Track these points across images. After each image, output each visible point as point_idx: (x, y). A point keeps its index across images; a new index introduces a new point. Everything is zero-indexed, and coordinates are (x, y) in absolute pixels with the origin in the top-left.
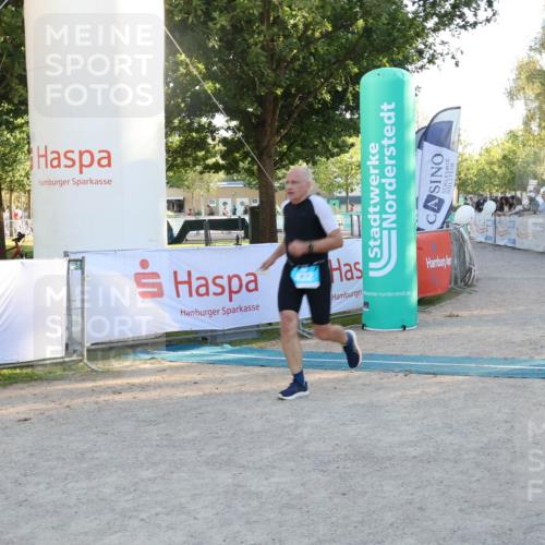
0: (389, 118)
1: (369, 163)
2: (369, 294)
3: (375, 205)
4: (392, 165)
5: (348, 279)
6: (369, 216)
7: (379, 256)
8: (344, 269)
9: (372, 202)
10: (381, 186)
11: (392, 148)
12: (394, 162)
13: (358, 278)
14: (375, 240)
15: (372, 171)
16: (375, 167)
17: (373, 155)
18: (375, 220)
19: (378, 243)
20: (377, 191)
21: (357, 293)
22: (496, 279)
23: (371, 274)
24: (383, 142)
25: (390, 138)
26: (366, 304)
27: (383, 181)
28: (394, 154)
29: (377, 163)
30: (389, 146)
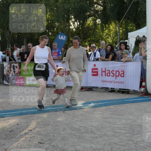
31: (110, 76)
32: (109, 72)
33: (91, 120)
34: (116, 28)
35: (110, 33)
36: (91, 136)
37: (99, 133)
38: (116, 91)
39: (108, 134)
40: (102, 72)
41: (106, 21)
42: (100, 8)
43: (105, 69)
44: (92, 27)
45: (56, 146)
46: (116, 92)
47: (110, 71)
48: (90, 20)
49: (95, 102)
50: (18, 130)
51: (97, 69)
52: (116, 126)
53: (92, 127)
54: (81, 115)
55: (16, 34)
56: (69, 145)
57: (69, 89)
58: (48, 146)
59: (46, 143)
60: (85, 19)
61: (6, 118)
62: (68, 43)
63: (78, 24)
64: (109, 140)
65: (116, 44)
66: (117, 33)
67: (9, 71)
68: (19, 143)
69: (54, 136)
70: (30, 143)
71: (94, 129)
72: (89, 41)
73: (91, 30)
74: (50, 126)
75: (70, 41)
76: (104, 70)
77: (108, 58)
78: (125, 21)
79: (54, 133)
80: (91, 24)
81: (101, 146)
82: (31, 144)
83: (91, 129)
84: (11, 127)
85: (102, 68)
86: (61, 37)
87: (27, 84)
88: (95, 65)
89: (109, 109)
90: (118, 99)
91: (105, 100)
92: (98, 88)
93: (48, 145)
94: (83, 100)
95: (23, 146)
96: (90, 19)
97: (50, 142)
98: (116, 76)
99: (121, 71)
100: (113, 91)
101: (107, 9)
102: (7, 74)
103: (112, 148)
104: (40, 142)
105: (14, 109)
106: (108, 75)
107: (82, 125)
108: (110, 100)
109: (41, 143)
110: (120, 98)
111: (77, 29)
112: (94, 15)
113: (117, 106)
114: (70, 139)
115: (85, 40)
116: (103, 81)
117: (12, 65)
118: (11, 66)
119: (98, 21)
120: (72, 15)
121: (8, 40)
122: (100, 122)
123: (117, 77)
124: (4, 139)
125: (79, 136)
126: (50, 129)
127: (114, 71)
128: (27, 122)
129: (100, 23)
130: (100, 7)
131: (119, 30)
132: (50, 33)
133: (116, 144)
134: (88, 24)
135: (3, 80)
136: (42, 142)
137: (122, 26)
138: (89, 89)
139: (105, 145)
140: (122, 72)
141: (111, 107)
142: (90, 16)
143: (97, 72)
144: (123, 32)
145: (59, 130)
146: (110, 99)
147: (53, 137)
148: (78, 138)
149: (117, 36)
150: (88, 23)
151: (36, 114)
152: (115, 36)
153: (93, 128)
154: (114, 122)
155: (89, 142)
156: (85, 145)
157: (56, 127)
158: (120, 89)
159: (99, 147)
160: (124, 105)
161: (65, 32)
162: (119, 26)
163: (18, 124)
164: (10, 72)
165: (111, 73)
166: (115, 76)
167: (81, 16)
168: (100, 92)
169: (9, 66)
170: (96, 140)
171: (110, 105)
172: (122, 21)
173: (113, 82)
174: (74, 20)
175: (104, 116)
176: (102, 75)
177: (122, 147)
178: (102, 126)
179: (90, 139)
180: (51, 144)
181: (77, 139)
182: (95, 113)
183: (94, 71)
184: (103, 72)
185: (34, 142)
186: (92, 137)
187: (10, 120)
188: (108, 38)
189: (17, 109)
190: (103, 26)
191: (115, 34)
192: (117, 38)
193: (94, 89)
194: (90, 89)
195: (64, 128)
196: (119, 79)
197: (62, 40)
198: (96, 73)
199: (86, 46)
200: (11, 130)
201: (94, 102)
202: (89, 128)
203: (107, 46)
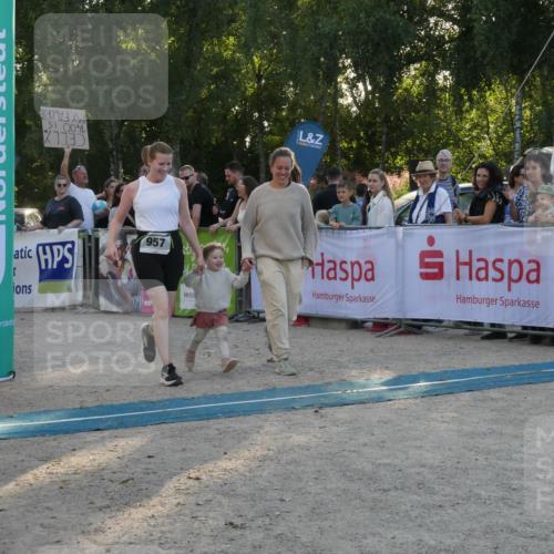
31: (486, 278)
32: (482, 264)
33: (419, 443)
34: (507, 103)
35: (485, 123)
36: (419, 502)
37: (448, 490)
38: (510, 335)
39: (483, 493)
40: (458, 263)
41: (472, 77)
42: (448, 28)
43: (470, 252)
44: (420, 101)
45: (289, 535)
46: (511, 339)
47: (486, 262)
48: (413, 73)
49: (432, 374)
50: (152, 477)
51: (439, 254)
52: (511, 465)
53: (422, 469)
54: (379, 422)
55: (145, 129)
56: (340, 533)
57: (334, 329)
58: (259, 536)
59: (253, 526)
60: (394, 69)
61: (106, 433)
62: (333, 161)
63: (369, 88)
64: (484, 515)
65: (510, 162)
66: (512, 119)
67: (120, 263)
68: (154, 526)
69: (282, 500)
70: (196, 525)
71: (430, 476)
72: (408, 152)
73: (417, 112)
74: (268, 462)
75: (339, 152)
76: (464, 257)
77: (481, 212)
78: (541, 76)
79: (281, 489)
80: (415, 90)
81: (456, 540)
82: (200, 528)
83: (418, 474)
84: (127, 466)
85: (457, 252)
86: (305, 137)
87: (185, 310)
88: (431, 241)
89: (484, 401)
90: (517, 364)
91: (468, 367)
92: (444, 324)
93: (262, 535)
94: (387, 368)
95: (169, 535)
96: (414, 69)
97: (267, 521)
98: (510, 280)
99: (530, 262)
100: (497, 333)
101: (475, 31)
102: (110, 273)
103: (497, 548)
104: (231, 524)
105: (136, 401)
106: (478, 276)
107: (386, 461)
108: (488, 369)
109: (235, 527)
110: (524, 363)
111: (365, 106)
112: (426, 53)
113: (516, 390)
114: (340, 511)
115: (393, 150)
116: (462, 299)
117: (129, 240)
118: (125, 244)
119: (443, 78)
120: (347, 58)
121: (113, 149)
122: (450, 449)
123: (513, 284)
124: (100, 510)
125: (374, 500)
126: (265, 474)
127: (501, 260)
128: (184, 446)
129: (448, 84)
130: (448, 25)
131: (521, 110)
132: (266, 124)
133: (513, 531)
134: (406, 90)
135: (97, 295)
136: (238, 521)
137: (531, 96)
138: (410, 329)
139: (470, 534)
140: (534, 266)
141: (494, 393)
142: (411, 60)
143: (440, 266)
144: (537, 116)
145: (300, 479)
146: (488, 366)
147: (278, 504)
148: (372, 509)
149: (514, 131)
150: (404, 85)
151: (218, 418)
152: (506, 132)
153: (425, 471)
154: (502, 451)
155: (411, 524)
156: (396, 533)
157: (291, 468)
158: (525, 328)
159: (449, 541)
160: (541, 386)
161: (321, 119)
162: (518, 93)
163: (150, 457)
164: (123, 266)
165: (490, 267)
166: (506, 280)
167: (381, 62)
168: (451, 338)
169: (119, 243)
170: (437, 514)
171: (490, 387)
172: (533, 76)
173: (499, 302)
174: (353, 75)
175: (466, 428)
176: (458, 278)
177: (536, 541)
178: (459, 466)
179: (413, 514)
180: (271, 530)
181: (368, 514)
182: (434, 415)
183: (427, 260)
184: (461, 267)
185: (210, 522)
186: (423, 506)
187: (122, 442)
188: (479, 139)
189: (147, 399)
190: (461, 97)
191: (504, 123)
192: (514, 142)
193: (430, 329)
194: (415, 327)
195: (319, 471)
196: (522, 290)
197: (309, 149)
198: (436, 270)
199: (399, 172)
200: (126, 477)
201: (428, 377)
202: (413, 470)
203: (477, 168)
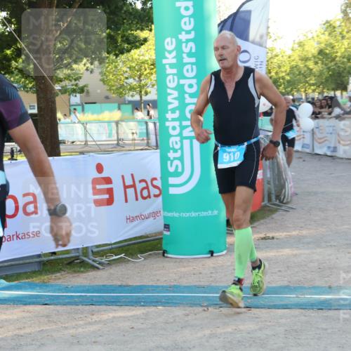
0: (187, 9)
1: (164, 61)
2: (169, 214)
3: (173, 111)
4: (192, 64)
5: (144, 198)
6: (167, 124)
7: (180, 170)
8: (140, 186)
9: (170, 107)
10: (180, 88)
11: (191, 44)
12: (193, 60)
13: (156, 196)
14: (175, 151)
15: (169, 71)
16: (172, 66)
17: (170, 52)
18: (174, 128)
19: (178, 154)
20: (176, 94)
21: (155, 214)
22: (316, 193)
23: (172, 191)
24: (180, 37)
25: (188, 32)
26: (167, 227)
27: (182, 82)
28: (193, 51)
29: (174, 61)
30: (188, 41)
